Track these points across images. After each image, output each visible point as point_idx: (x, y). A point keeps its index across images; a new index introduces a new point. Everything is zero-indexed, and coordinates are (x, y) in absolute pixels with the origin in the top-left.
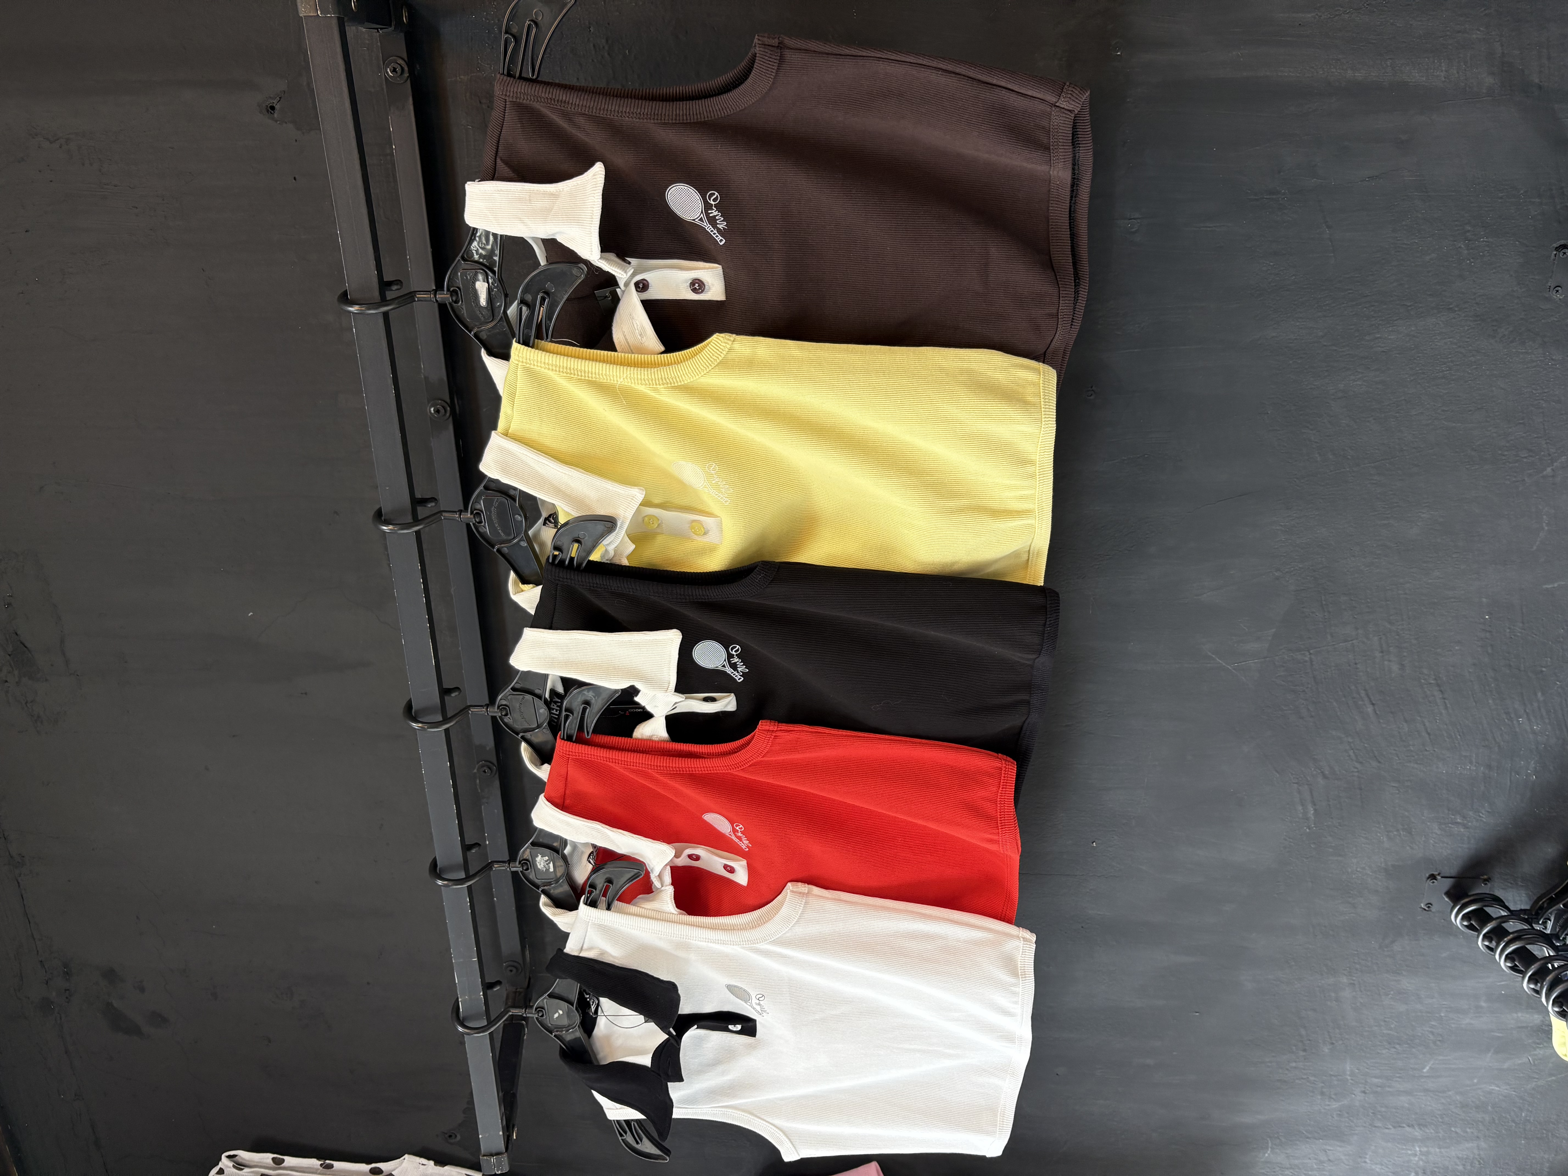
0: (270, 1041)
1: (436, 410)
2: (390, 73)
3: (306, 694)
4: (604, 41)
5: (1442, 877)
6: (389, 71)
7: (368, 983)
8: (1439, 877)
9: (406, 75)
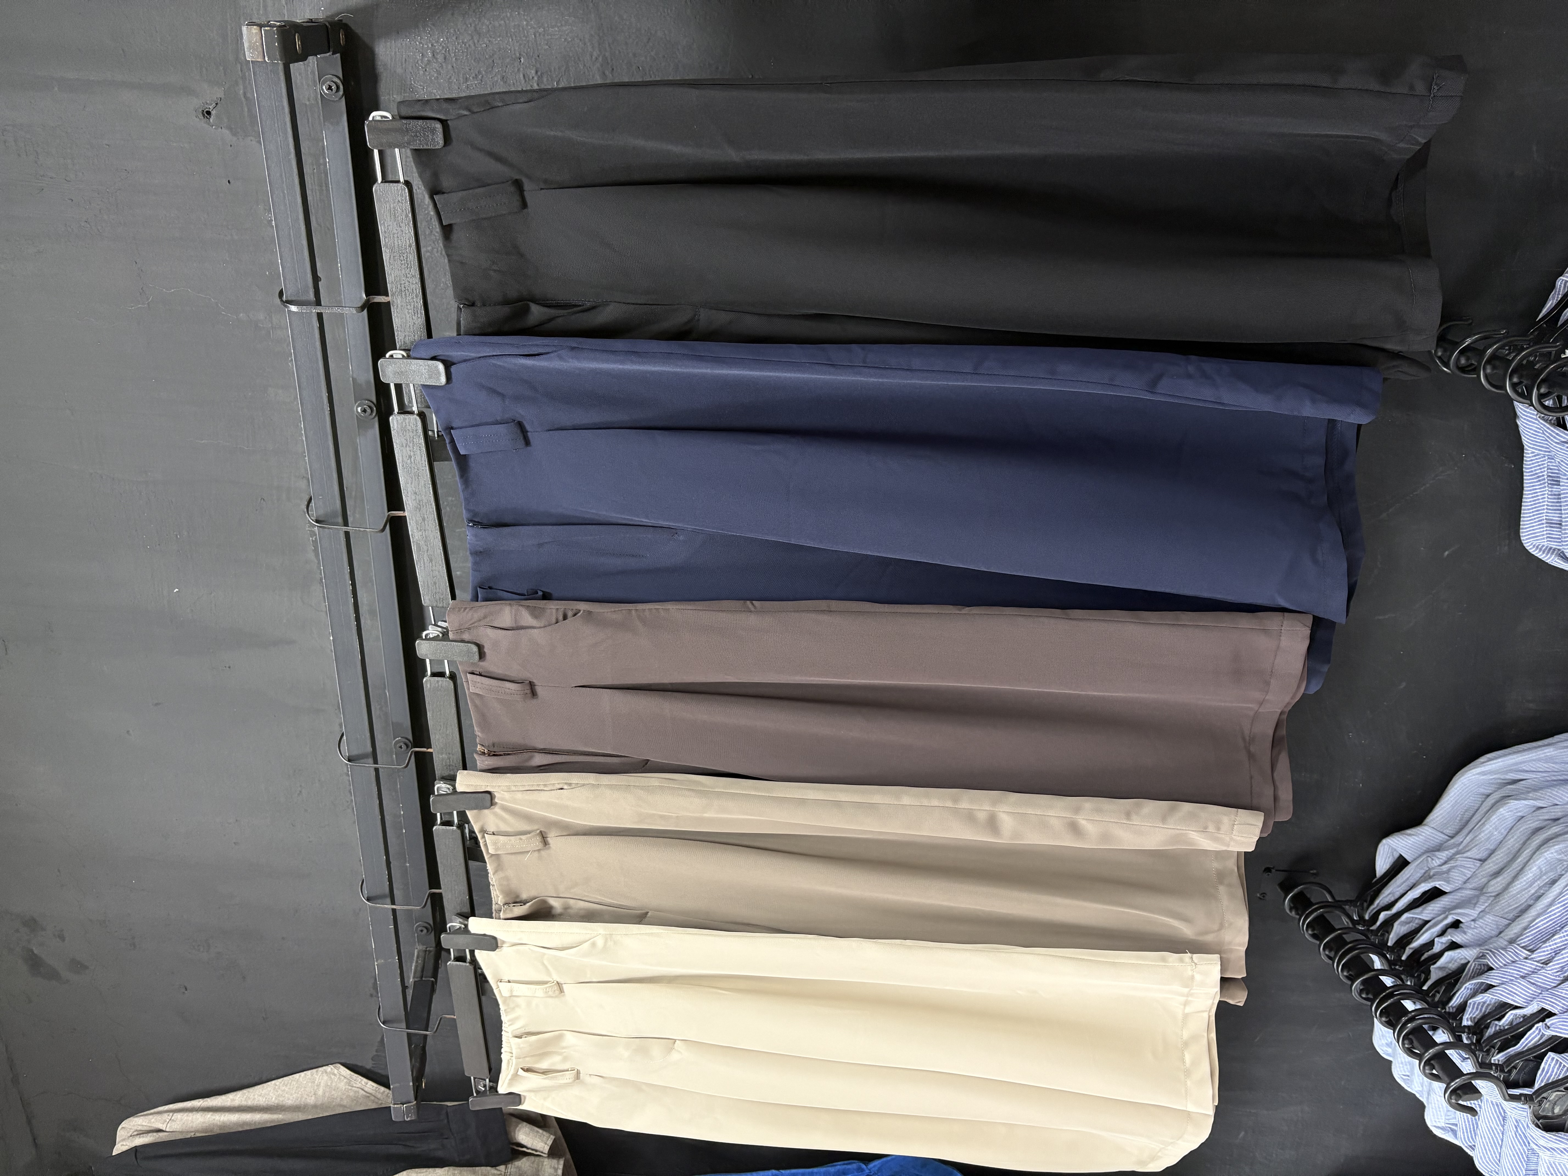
0: (186, 989)
1: (363, 410)
2: (325, 90)
3: (229, 667)
4: (533, 72)
5: (1276, 870)
6: (324, 87)
7: (283, 938)
8: (1273, 871)
9: (341, 92)
